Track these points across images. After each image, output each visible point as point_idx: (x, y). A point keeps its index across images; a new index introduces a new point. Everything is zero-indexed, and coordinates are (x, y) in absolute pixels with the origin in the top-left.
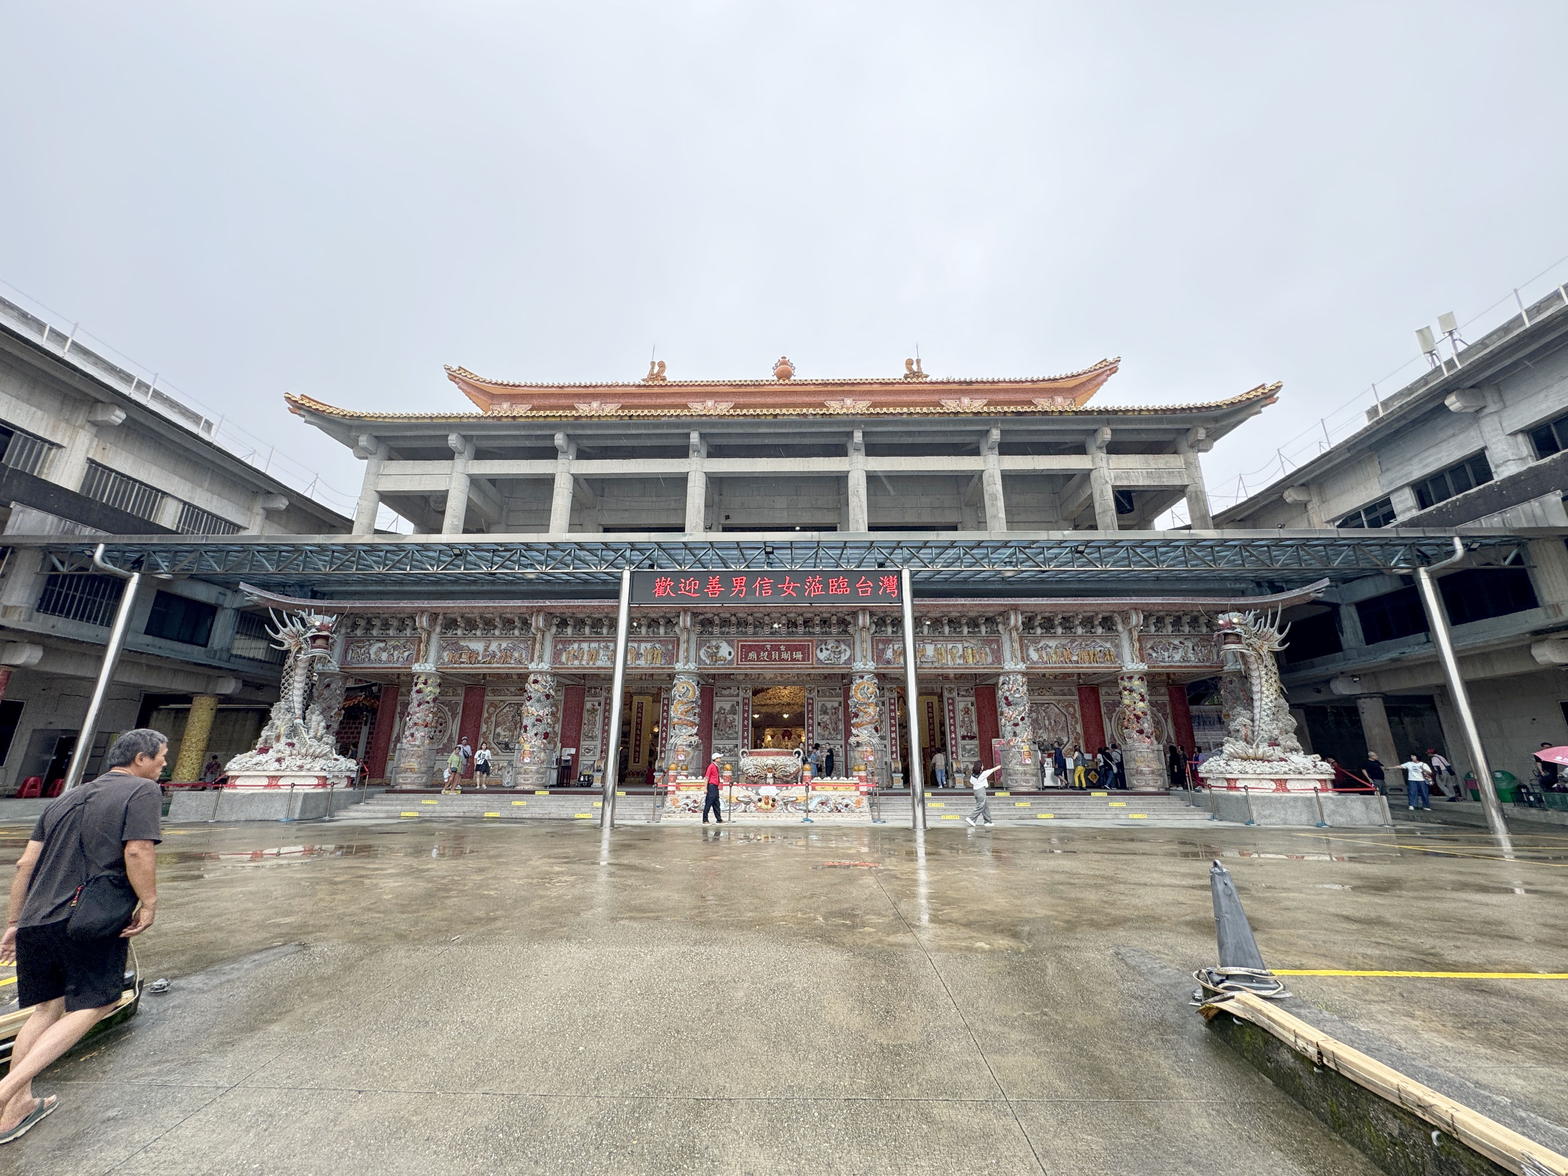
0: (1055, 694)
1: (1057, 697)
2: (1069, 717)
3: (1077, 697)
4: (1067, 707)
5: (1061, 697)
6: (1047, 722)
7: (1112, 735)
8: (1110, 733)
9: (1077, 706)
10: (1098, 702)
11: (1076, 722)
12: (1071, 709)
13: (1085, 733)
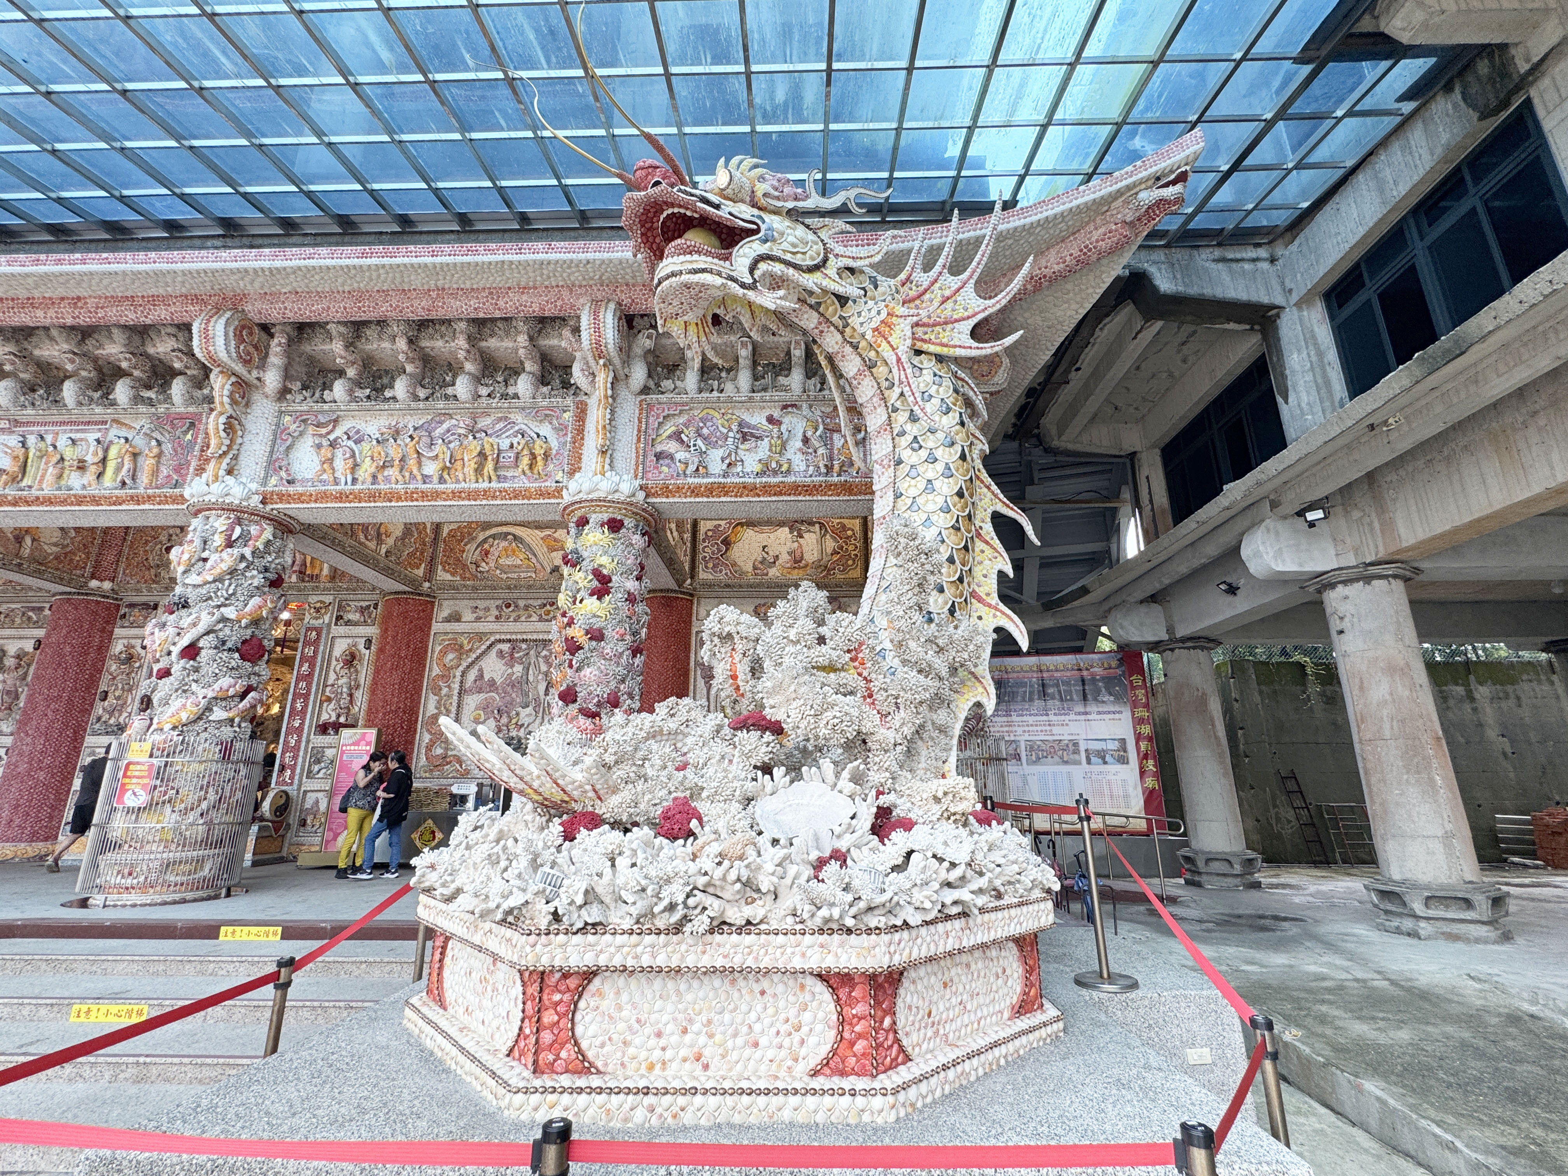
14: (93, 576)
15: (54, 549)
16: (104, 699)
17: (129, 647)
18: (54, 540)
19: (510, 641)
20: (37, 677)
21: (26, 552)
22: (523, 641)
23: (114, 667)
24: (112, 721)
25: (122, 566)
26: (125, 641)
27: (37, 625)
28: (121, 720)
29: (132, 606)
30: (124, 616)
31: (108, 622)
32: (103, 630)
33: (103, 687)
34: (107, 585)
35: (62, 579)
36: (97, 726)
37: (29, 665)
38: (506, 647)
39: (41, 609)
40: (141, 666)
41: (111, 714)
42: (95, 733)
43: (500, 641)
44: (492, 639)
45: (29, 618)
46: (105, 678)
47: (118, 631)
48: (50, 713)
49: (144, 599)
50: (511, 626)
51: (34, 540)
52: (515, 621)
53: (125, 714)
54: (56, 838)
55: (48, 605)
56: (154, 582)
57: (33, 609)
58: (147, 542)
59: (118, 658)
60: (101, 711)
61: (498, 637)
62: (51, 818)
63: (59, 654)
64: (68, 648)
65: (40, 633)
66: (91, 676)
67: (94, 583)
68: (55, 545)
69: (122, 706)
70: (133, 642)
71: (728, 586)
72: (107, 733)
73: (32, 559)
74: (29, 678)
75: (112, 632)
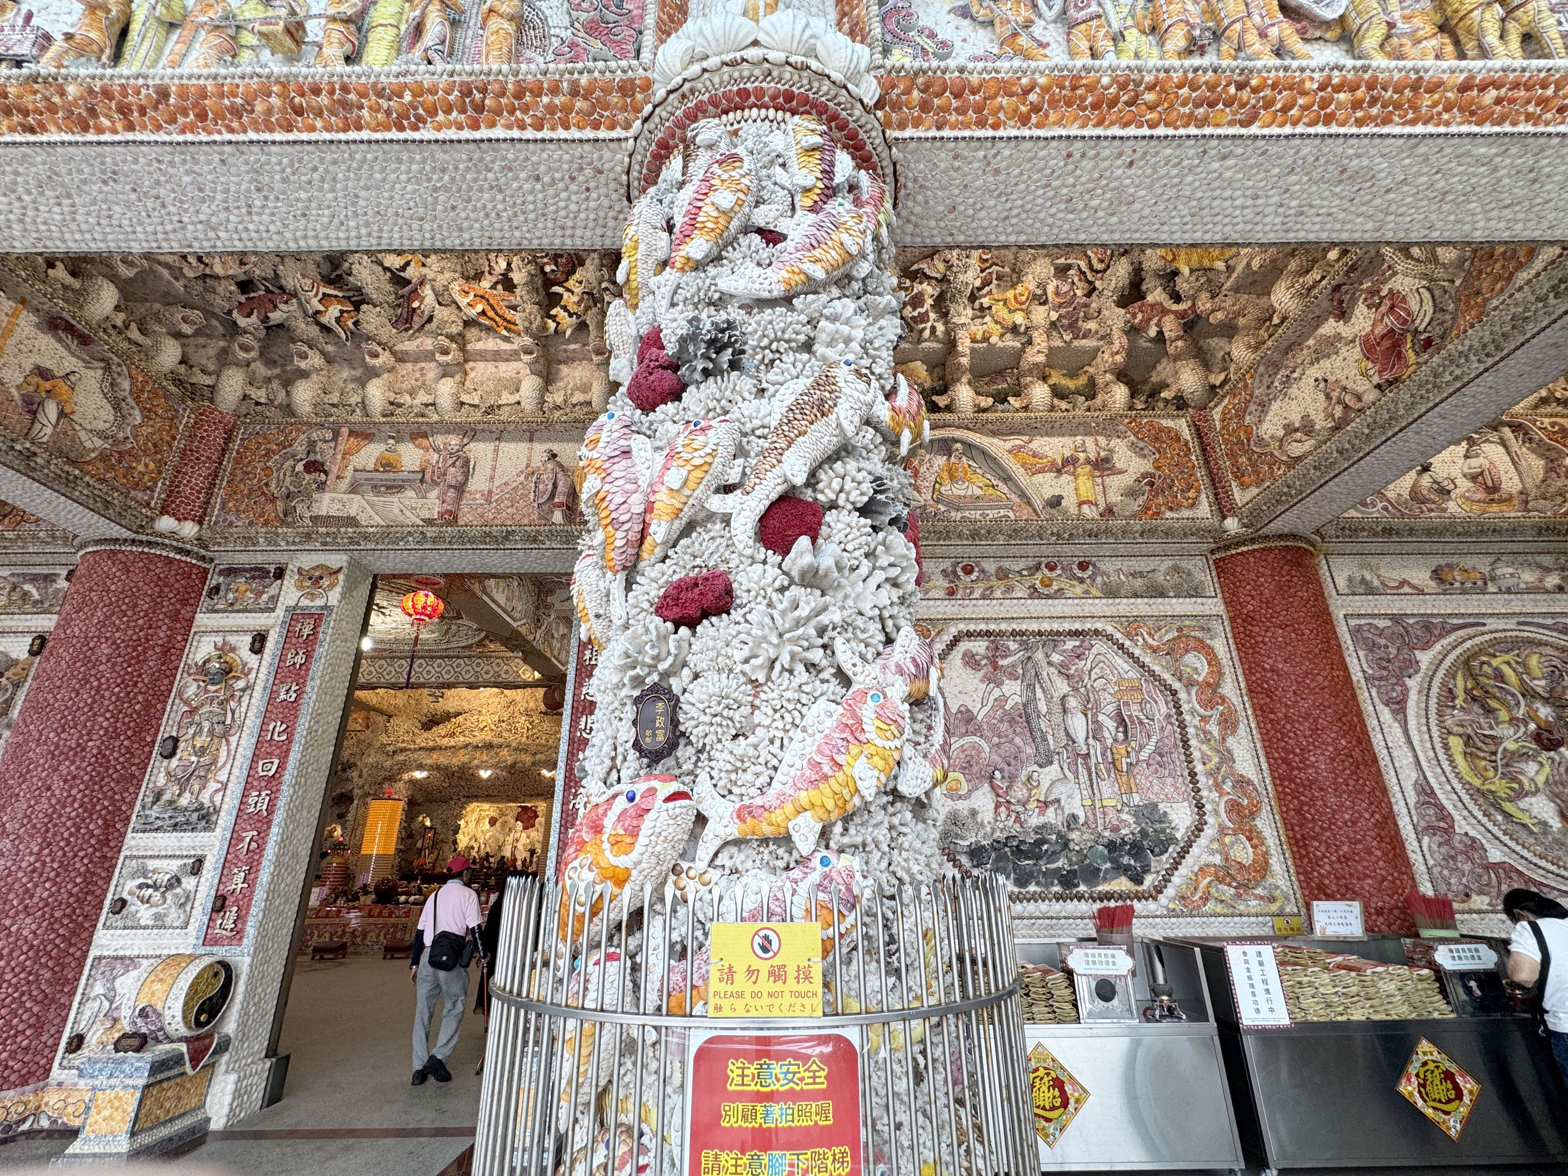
0: (1111, 592)
1: (1124, 606)
2: (1189, 700)
3: (1214, 606)
4: (1173, 651)
5: (1141, 606)
6: (1078, 725)
7: (1425, 791)
8: (1410, 776)
9: (1221, 646)
10: (1324, 617)
11: (1229, 724)
12: (1196, 663)
13: (1279, 780)
14: (164, 511)
15: (98, 443)
16: (171, 755)
17: (225, 649)
18: (101, 426)
19: (988, 634)
20: (34, 706)
21: (46, 431)
22: (1014, 634)
23: (192, 689)
24: (184, 801)
25: (220, 494)
26: (219, 639)
27: (40, 607)
28: (205, 798)
29: (231, 572)
30: (216, 590)
31: (184, 602)
32: (175, 617)
33: (168, 729)
34: (189, 529)
35: (107, 504)
36: (154, 812)
37: (17, 686)
38: (980, 646)
39: (50, 578)
40: (249, 688)
41: (184, 784)
42: (148, 827)
43: (969, 634)
44: (953, 630)
45: (26, 595)
46: (174, 710)
47: (202, 620)
48: (57, 785)
49: (259, 559)
50: (984, 608)
51: (62, 414)
52: (983, 597)
53: (213, 786)
54: (47, 1071)
55: (64, 573)
56: (283, 523)
57: (34, 579)
58: (268, 454)
59: (203, 669)
60: (161, 781)
61: (962, 627)
62: (38, 1027)
63: (86, 661)
64: (105, 649)
65: (46, 623)
66: (148, 705)
67: (166, 523)
68: (102, 435)
69: (208, 767)
70: (232, 639)
71: (1388, 531)
72: (175, 827)
73: (57, 450)
74: (15, 713)
75: (191, 621)
